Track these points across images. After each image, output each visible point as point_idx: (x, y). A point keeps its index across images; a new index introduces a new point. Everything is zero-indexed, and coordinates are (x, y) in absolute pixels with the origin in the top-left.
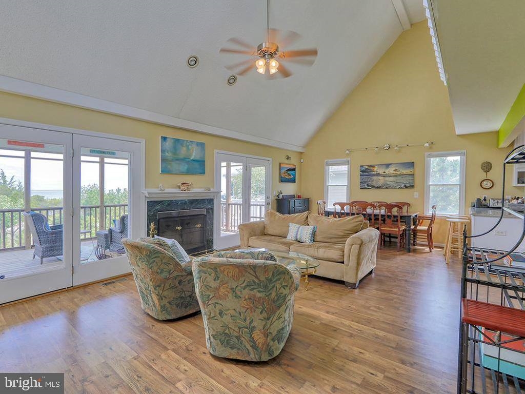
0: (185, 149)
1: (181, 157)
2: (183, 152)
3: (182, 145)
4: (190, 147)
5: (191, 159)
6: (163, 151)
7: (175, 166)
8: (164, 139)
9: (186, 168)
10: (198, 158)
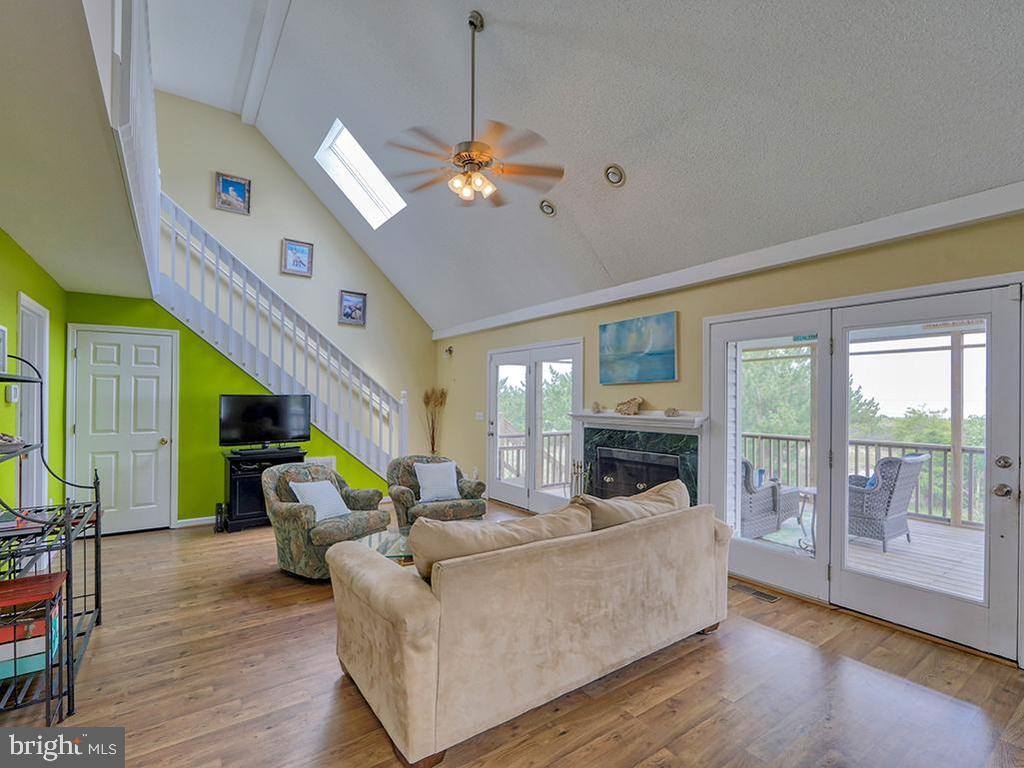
0: (634, 336)
1: (629, 351)
2: (631, 341)
3: (630, 330)
4: (643, 329)
5: (647, 351)
6: (602, 349)
7: (620, 371)
8: (603, 328)
9: (636, 371)
10: (659, 348)
